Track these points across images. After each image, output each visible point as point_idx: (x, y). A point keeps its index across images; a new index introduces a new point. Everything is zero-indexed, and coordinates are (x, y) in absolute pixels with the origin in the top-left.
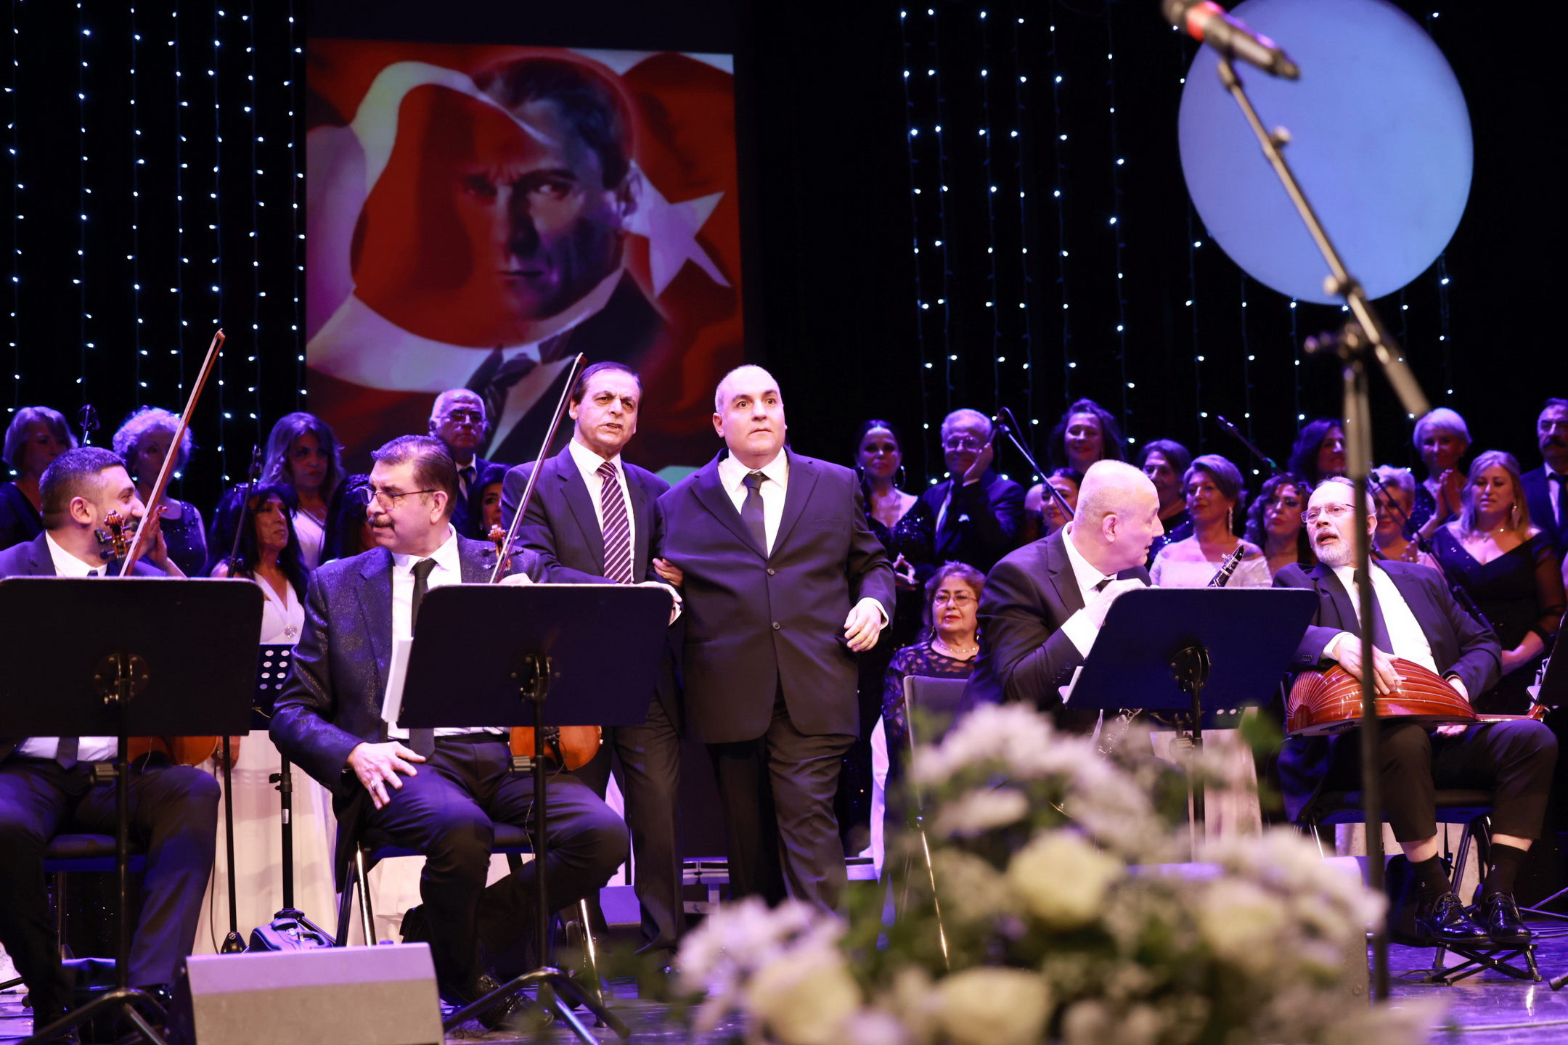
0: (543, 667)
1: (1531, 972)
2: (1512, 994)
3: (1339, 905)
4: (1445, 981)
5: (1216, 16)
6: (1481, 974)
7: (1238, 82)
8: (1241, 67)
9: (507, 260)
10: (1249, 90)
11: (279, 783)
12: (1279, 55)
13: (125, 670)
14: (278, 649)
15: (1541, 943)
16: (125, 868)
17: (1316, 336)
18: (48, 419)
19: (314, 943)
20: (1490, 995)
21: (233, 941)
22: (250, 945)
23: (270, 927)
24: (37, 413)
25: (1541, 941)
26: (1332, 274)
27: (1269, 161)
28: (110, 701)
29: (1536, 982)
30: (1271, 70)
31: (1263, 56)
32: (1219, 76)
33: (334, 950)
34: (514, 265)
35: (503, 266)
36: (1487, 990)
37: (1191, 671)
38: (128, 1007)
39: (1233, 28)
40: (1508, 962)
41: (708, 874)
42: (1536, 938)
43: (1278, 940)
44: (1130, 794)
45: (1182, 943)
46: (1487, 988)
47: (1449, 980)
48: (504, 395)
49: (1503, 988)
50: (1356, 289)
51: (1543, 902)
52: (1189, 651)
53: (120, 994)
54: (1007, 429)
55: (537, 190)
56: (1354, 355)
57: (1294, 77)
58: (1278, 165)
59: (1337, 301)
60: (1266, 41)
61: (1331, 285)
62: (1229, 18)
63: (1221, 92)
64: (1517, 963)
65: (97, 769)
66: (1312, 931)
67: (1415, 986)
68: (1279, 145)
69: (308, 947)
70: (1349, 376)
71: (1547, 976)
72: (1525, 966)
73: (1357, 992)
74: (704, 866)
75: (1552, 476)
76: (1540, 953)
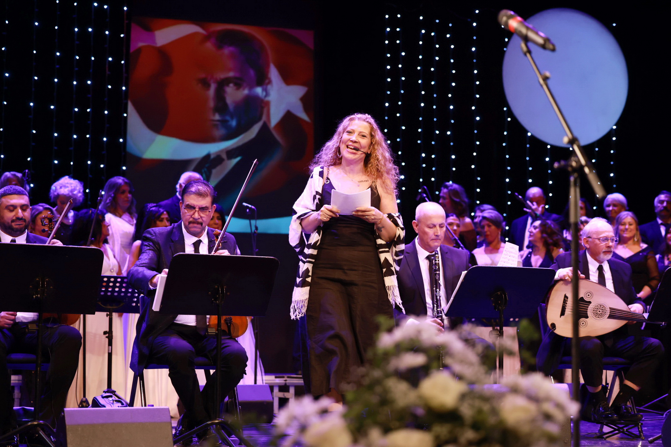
0: (222, 290)
1: (640, 436)
2: (632, 444)
3: (559, 406)
4: (603, 438)
5: (520, 22)
6: (619, 435)
7: (529, 51)
8: (530, 44)
9: (214, 115)
10: (533, 55)
11: (107, 335)
12: (547, 40)
13: (43, 284)
14: (109, 277)
15: (645, 423)
16: (40, 369)
17: (559, 162)
18: (17, 177)
19: (120, 404)
20: (623, 445)
21: (84, 402)
22: (92, 404)
23: (101, 396)
24: (12, 175)
25: (645, 422)
26: (567, 135)
27: (541, 86)
28: (36, 297)
29: (642, 440)
30: (543, 47)
31: (541, 41)
32: (522, 49)
33: (128, 408)
34: (217, 117)
35: (212, 118)
36: (621, 443)
37: (499, 302)
38: (39, 429)
39: (528, 28)
40: (630, 430)
41: (290, 381)
42: (643, 420)
43: (533, 421)
44: (472, 356)
45: (492, 420)
46: (621, 441)
47: (605, 438)
48: (210, 173)
49: (628, 442)
50: (576, 142)
51: (646, 405)
52: (499, 293)
53: (35, 423)
54: (425, 195)
55: (228, 85)
56: (575, 170)
57: (553, 50)
58: (545, 87)
59: (568, 146)
60: (542, 34)
61: (566, 140)
62: (526, 24)
63: (522, 55)
64: (635, 431)
65: (29, 326)
66: (548, 417)
67: (590, 440)
68: (546, 79)
69: (116, 406)
70: (572, 179)
71: (647, 437)
72: (638, 433)
73: (566, 442)
74: (288, 377)
75: (662, 224)
76: (644, 427)
